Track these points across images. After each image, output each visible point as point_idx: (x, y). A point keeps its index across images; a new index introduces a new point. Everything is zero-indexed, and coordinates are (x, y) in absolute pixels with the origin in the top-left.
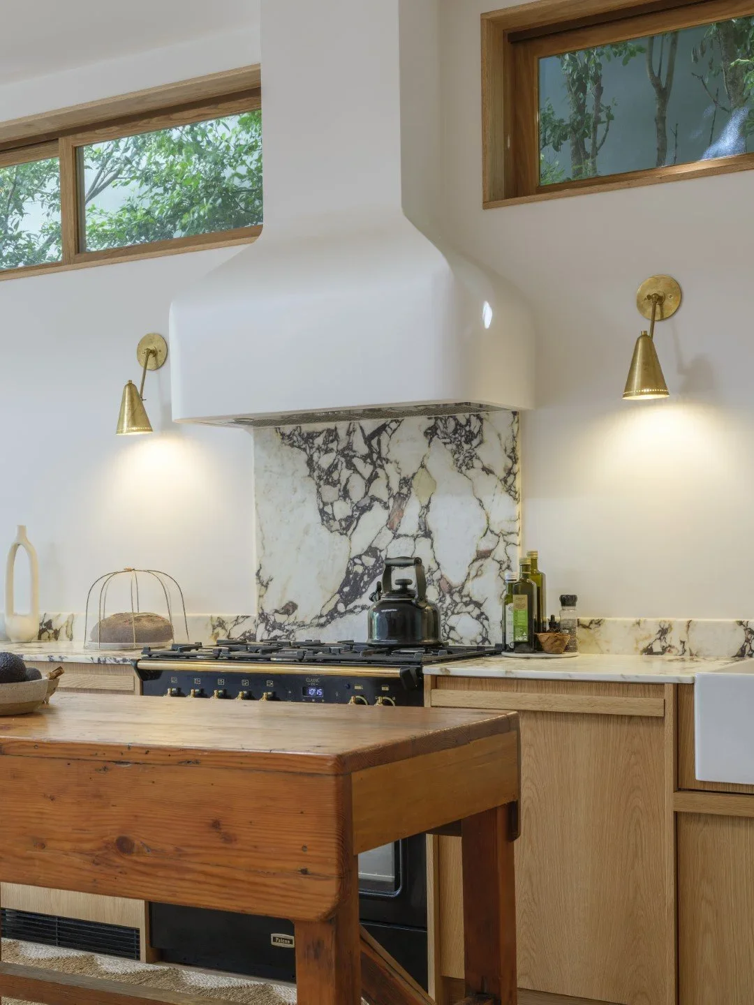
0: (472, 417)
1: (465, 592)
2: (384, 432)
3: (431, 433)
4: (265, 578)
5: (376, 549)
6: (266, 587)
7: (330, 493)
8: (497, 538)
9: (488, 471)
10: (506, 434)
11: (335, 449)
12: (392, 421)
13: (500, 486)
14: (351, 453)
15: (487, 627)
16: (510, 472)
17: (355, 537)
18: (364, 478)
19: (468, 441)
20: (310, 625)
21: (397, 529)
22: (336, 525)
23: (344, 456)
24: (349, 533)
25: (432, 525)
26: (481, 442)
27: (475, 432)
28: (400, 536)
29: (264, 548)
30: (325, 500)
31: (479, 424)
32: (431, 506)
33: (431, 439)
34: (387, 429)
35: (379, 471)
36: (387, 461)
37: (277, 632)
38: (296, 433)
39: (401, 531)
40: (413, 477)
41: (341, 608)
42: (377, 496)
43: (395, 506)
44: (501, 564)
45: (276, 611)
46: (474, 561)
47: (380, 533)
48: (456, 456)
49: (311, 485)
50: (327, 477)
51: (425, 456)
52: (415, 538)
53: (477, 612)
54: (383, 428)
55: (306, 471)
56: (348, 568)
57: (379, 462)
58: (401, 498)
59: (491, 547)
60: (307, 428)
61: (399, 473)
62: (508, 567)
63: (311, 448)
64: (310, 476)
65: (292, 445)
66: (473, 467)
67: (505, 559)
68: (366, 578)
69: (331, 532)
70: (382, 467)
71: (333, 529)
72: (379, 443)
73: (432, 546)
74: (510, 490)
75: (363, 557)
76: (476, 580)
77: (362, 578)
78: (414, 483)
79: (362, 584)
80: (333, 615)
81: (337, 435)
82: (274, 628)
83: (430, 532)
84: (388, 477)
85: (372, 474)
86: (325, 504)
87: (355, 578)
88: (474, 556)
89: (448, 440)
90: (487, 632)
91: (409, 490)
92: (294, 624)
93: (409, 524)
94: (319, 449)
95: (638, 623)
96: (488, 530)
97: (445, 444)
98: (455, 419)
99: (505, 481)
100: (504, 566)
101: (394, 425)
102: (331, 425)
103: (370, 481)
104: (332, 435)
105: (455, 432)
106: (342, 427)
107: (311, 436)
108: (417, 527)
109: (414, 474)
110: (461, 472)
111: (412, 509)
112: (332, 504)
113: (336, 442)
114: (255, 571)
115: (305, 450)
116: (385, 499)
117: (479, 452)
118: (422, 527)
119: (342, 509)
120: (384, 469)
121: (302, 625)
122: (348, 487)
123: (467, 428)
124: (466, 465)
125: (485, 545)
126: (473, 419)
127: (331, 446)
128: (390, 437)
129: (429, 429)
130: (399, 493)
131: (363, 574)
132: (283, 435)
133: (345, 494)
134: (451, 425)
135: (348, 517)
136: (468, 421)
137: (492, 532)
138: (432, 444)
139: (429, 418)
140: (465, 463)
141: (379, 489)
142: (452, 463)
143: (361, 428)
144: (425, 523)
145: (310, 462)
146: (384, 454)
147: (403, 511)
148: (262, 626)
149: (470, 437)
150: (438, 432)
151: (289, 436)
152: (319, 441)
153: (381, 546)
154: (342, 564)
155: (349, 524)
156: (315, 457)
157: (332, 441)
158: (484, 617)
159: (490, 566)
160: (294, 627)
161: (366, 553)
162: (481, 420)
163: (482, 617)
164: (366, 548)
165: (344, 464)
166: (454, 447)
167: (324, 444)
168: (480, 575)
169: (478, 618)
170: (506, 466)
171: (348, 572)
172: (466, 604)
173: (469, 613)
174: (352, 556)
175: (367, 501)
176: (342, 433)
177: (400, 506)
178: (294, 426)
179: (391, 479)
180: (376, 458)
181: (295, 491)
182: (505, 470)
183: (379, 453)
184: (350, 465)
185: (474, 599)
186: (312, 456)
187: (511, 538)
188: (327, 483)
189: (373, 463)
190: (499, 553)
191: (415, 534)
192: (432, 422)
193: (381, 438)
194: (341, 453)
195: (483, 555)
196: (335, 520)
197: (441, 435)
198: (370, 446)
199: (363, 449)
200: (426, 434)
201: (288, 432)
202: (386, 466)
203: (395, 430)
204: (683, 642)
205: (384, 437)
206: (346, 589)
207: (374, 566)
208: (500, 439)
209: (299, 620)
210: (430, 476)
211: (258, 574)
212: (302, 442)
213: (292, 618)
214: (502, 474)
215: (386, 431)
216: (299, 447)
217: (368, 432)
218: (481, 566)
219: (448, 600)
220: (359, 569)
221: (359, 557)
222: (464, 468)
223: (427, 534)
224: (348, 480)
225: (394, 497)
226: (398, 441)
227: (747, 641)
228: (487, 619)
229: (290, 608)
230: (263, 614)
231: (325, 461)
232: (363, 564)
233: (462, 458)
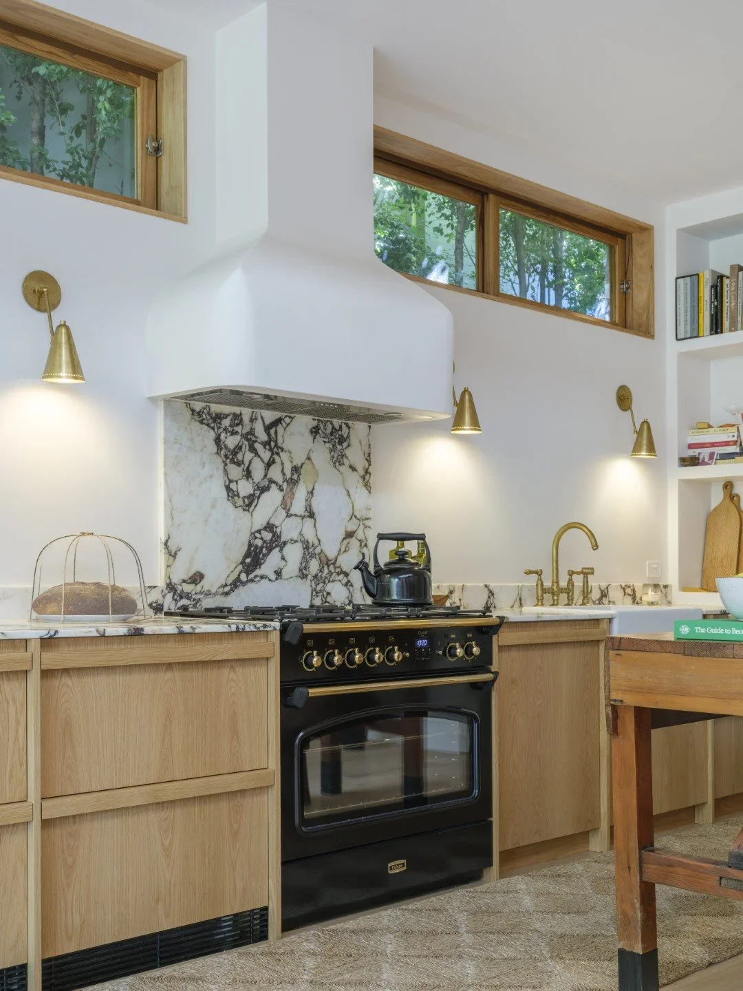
0: (343, 425)
1: (337, 564)
2: (280, 424)
3: (315, 431)
4: (173, 549)
5: (273, 525)
6: (174, 556)
7: (235, 472)
8: (358, 521)
9: (353, 468)
10: (365, 442)
11: (240, 431)
12: (286, 416)
13: (361, 480)
14: (253, 439)
15: (351, 592)
16: (367, 472)
17: (254, 513)
18: (264, 462)
19: (340, 443)
20: (215, 594)
21: (289, 509)
22: (240, 502)
23: (248, 440)
24: (251, 509)
25: (315, 509)
26: (349, 446)
27: (345, 436)
28: (291, 515)
29: (173, 518)
30: (231, 477)
31: (347, 431)
32: (314, 492)
33: (315, 436)
34: (282, 422)
35: (276, 457)
36: (282, 450)
37: (184, 602)
38: (205, 411)
39: (291, 512)
40: (301, 466)
41: (243, 577)
42: (275, 479)
43: (288, 489)
44: (361, 543)
45: (184, 581)
46: (344, 539)
47: (276, 511)
48: (332, 453)
49: (219, 461)
50: (232, 457)
51: (311, 450)
52: (303, 517)
53: (345, 580)
54: (278, 422)
55: (215, 449)
56: (250, 541)
57: (276, 450)
58: (293, 483)
59: (355, 528)
60: (216, 408)
61: (291, 462)
62: (366, 545)
63: (219, 428)
64: (217, 453)
65: (201, 422)
66: (343, 464)
67: (364, 538)
68: (264, 551)
69: (236, 507)
70: (278, 454)
71: (238, 505)
72: (276, 433)
73: (315, 525)
74: (367, 485)
75: (262, 532)
76: (346, 554)
77: (261, 551)
78: (302, 471)
79: (261, 556)
80: (236, 583)
81: (241, 419)
82: (181, 598)
83: (314, 514)
84: (283, 464)
85: (270, 459)
86: (230, 481)
87: (255, 551)
88: (344, 535)
89: (327, 440)
90: (352, 596)
91: (298, 476)
92: (201, 593)
93: (298, 506)
94: (225, 429)
95: (438, 587)
96: (353, 516)
97: (325, 442)
98: (332, 424)
99: (364, 478)
100: (363, 544)
101: (287, 420)
102: (237, 410)
103: (269, 465)
104: (237, 419)
105: (332, 434)
106: (246, 412)
107: (218, 418)
108: (304, 509)
109: (303, 464)
110: (336, 467)
111: (301, 492)
112: (237, 482)
113: (240, 426)
114: (164, 541)
115: (213, 428)
116: (281, 483)
117: (347, 452)
118: (308, 509)
119: (245, 488)
120: (280, 457)
121: (208, 594)
122: (251, 468)
123: (340, 433)
124: (339, 462)
125: (351, 527)
126: (344, 426)
127: (236, 429)
128: (285, 429)
129: (314, 428)
130: (291, 479)
131: (262, 547)
132: (193, 411)
133: (248, 474)
134: (329, 427)
135: (251, 495)
136: (341, 427)
137: (355, 517)
138: (316, 440)
139: (314, 419)
140: (338, 460)
141: (275, 473)
142: (329, 459)
143: (262, 417)
144: (310, 506)
145: (218, 441)
146: (280, 443)
147: (294, 494)
148: (170, 596)
149: (342, 440)
150: (320, 432)
151: (199, 413)
152: (226, 422)
153: (277, 523)
154: (245, 538)
155: (250, 503)
156: (223, 436)
157: (238, 425)
158: (350, 584)
159: (354, 543)
160: (201, 596)
161: (265, 529)
162: (348, 427)
163: (348, 584)
164: (264, 525)
165: (248, 447)
166: (331, 446)
167: (230, 426)
168: (348, 551)
169: (346, 585)
170: (365, 466)
171: (250, 545)
172: (339, 574)
173: (340, 581)
174: (253, 531)
175: (266, 483)
176: (246, 419)
177: (292, 489)
178: (204, 404)
179: (285, 466)
180: (273, 446)
181: (203, 465)
182: (364, 469)
183: (276, 442)
184: (252, 449)
185: (344, 570)
186: (219, 435)
187: (367, 523)
188: (233, 462)
189: (271, 450)
190: (360, 534)
191: (303, 515)
192: (315, 423)
193: (278, 429)
194: (245, 436)
195: (350, 535)
196: (238, 496)
197: (322, 435)
198: (269, 435)
199: (263, 436)
200: (311, 432)
201: (198, 409)
202: (281, 454)
203: (289, 424)
204: (460, 600)
205: (280, 429)
206: (248, 560)
207: (271, 540)
208: (361, 444)
209: (206, 589)
210: (314, 467)
211: (166, 544)
212: (211, 421)
213: (198, 588)
214: (362, 473)
215: (282, 424)
216: (208, 425)
217: (267, 422)
218: (348, 543)
219: (326, 571)
220: (259, 543)
221: (259, 531)
222: (337, 464)
223: (312, 515)
224: (250, 462)
225: (287, 482)
226: (291, 434)
227: (489, 597)
228: (352, 585)
229: (197, 578)
230: (170, 584)
231: (232, 441)
232: (262, 539)
233: (336, 455)
